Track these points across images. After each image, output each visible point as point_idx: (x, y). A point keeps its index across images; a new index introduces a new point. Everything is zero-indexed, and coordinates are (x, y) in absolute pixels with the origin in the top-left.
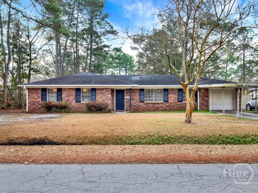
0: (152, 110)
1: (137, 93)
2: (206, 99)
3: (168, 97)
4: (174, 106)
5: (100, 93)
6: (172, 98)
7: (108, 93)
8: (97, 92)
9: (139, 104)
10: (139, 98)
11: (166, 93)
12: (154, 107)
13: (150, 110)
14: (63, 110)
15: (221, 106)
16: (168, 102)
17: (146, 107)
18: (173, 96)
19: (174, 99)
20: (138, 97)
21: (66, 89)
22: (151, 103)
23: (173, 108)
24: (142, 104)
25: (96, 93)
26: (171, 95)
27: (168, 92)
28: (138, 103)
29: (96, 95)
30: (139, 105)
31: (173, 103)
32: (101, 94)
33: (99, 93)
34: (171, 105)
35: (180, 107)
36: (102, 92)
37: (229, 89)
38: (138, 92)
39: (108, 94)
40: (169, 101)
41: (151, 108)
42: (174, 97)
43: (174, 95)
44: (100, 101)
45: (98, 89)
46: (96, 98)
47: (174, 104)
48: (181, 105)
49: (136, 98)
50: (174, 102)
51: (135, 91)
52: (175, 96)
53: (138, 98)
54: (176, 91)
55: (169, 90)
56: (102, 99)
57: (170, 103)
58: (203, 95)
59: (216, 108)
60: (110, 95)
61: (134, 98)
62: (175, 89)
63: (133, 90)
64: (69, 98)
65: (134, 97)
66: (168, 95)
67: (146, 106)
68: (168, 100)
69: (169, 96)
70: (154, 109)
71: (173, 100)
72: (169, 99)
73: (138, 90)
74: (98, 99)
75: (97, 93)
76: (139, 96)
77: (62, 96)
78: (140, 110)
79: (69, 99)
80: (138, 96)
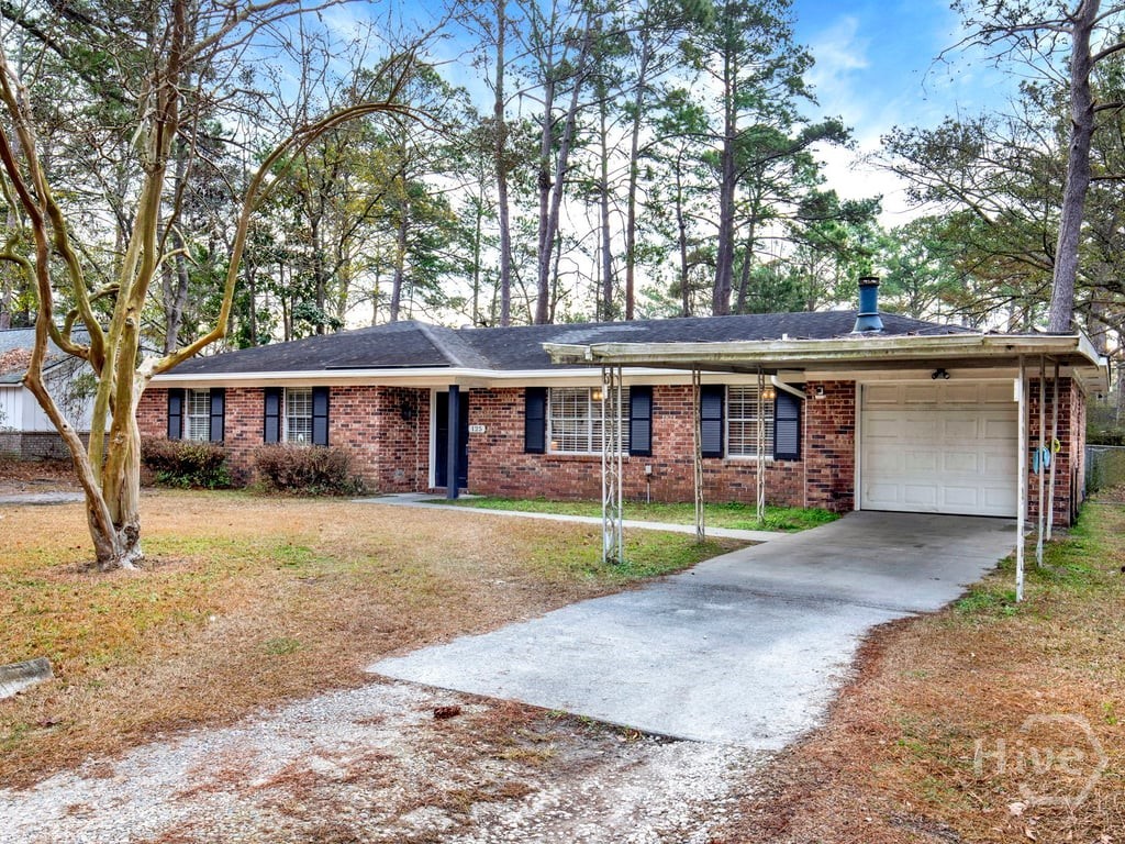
0: (579, 495)
1: (514, 409)
2: (841, 442)
3: (651, 428)
4: (679, 479)
5: (341, 409)
6: (672, 434)
7: (369, 409)
8: (332, 402)
9: (523, 461)
10: (522, 433)
11: (641, 410)
12: (585, 478)
13: (568, 495)
14: (185, 479)
15: (936, 486)
16: (648, 454)
17: (551, 480)
18: (676, 426)
19: (679, 439)
20: (520, 429)
21: (238, 392)
22: (574, 459)
23: (675, 487)
24: (535, 461)
25: (328, 411)
26: (666, 418)
27: (651, 404)
28: (520, 457)
29: (327, 417)
30: (522, 465)
31: (677, 461)
32: (347, 414)
33: (341, 406)
34: (665, 474)
35: (712, 483)
36: (350, 403)
37: (991, 385)
38: (520, 405)
39: (368, 414)
40: (657, 451)
41: (574, 482)
42: (681, 430)
43: (680, 421)
44: (342, 445)
45: (339, 391)
46: (331, 429)
47: (681, 466)
48: (718, 476)
49: (511, 432)
50: (680, 457)
51: (507, 400)
52: (688, 426)
53: (517, 433)
54: (691, 399)
55: (656, 395)
56: (348, 434)
57: (662, 462)
58: (817, 422)
59: (907, 502)
60: (376, 417)
61: (503, 432)
62: (686, 389)
63: (500, 392)
64: (245, 428)
65: (504, 428)
66: (650, 420)
67: (550, 473)
68: (651, 447)
69: (658, 424)
70: (588, 488)
71: (677, 448)
72: (655, 439)
73: (520, 396)
74: (334, 434)
75: (332, 410)
76: (523, 424)
77: (223, 422)
78: (526, 489)
79: (246, 432)
80: (517, 425)
